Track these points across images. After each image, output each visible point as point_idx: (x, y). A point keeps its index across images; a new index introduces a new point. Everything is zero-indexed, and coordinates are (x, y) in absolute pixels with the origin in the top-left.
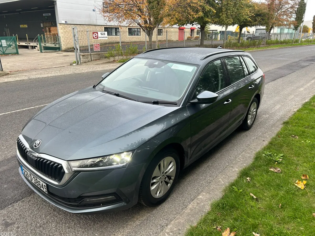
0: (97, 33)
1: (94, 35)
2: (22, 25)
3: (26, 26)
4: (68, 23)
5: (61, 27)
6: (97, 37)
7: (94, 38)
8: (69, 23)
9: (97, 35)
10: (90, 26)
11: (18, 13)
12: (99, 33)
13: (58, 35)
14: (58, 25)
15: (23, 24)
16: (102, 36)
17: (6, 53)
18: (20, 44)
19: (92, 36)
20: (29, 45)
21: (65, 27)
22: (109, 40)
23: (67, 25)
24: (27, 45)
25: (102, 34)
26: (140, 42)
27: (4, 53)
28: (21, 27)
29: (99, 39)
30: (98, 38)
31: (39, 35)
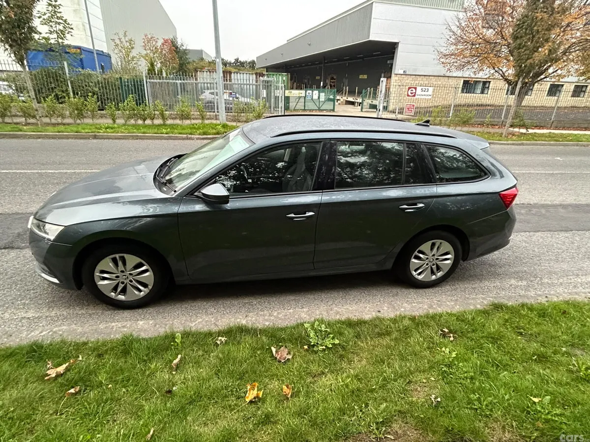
0: (416, 89)
1: (410, 92)
2: (362, 76)
3: (365, 77)
4: (407, 73)
5: (397, 78)
6: (414, 94)
7: (408, 96)
8: (409, 73)
9: (414, 91)
10: (439, 78)
11: (361, 60)
12: (419, 89)
13: (389, 89)
14: (393, 75)
15: (364, 74)
16: (423, 93)
17: (321, 108)
18: (347, 100)
19: (406, 93)
20: (356, 101)
21: (402, 79)
22: (467, 100)
23: (405, 76)
24: (354, 101)
25: (424, 90)
26: (528, 107)
27: (319, 108)
28: (360, 78)
29: (416, 97)
30: (414, 96)
31: (369, 89)
